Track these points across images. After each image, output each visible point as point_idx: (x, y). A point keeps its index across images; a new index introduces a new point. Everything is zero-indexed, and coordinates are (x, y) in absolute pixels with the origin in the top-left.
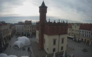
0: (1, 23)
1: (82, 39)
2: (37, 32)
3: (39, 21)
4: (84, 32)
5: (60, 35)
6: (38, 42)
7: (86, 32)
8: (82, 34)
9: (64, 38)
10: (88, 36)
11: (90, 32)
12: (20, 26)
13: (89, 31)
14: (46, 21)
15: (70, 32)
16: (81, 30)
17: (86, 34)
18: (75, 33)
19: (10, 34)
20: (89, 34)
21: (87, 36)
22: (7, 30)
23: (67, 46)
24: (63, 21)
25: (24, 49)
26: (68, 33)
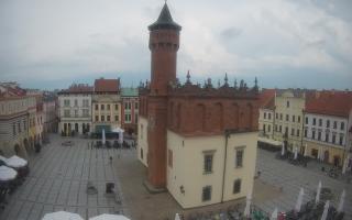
0: (3, 90)
1: (315, 152)
2: (143, 124)
3: (150, 80)
4: (321, 125)
5: (228, 133)
6: (145, 161)
7: (328, 122)
8: (314, 133)
9: (243, 147)
10: (337, 141)
11: (343, 125)
12: (76, 102)
13: (339, 121)
14: (177, 80)
15: (269, 122)
16: (311, 117)
17: (327, 131)
18: (287, 129)
19: (39, 130)
20: (338, 130)
21: (334, 138)
22: (28, 114)
23: (255, 178)
24: (242, 82)
25: (92, 188)
26: (261, 128)
